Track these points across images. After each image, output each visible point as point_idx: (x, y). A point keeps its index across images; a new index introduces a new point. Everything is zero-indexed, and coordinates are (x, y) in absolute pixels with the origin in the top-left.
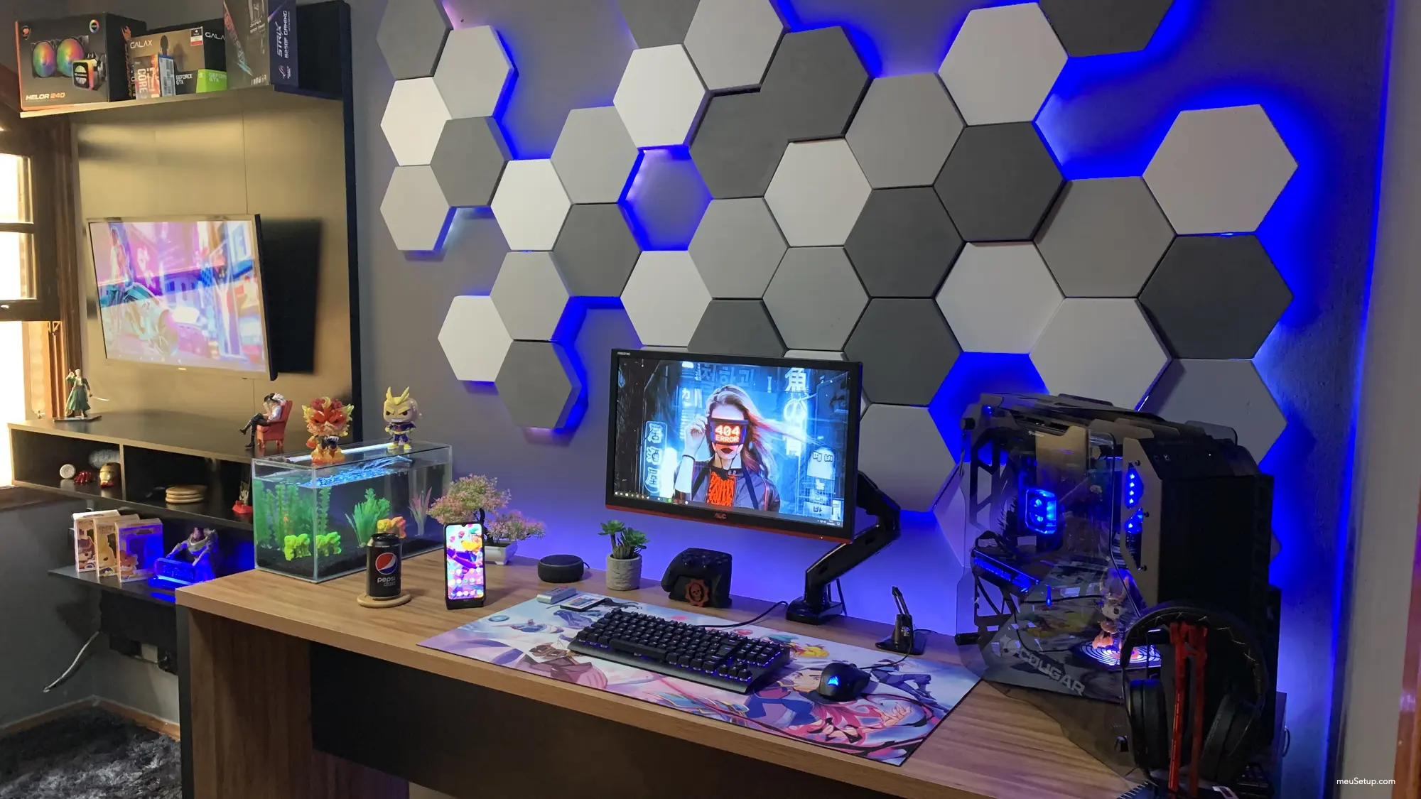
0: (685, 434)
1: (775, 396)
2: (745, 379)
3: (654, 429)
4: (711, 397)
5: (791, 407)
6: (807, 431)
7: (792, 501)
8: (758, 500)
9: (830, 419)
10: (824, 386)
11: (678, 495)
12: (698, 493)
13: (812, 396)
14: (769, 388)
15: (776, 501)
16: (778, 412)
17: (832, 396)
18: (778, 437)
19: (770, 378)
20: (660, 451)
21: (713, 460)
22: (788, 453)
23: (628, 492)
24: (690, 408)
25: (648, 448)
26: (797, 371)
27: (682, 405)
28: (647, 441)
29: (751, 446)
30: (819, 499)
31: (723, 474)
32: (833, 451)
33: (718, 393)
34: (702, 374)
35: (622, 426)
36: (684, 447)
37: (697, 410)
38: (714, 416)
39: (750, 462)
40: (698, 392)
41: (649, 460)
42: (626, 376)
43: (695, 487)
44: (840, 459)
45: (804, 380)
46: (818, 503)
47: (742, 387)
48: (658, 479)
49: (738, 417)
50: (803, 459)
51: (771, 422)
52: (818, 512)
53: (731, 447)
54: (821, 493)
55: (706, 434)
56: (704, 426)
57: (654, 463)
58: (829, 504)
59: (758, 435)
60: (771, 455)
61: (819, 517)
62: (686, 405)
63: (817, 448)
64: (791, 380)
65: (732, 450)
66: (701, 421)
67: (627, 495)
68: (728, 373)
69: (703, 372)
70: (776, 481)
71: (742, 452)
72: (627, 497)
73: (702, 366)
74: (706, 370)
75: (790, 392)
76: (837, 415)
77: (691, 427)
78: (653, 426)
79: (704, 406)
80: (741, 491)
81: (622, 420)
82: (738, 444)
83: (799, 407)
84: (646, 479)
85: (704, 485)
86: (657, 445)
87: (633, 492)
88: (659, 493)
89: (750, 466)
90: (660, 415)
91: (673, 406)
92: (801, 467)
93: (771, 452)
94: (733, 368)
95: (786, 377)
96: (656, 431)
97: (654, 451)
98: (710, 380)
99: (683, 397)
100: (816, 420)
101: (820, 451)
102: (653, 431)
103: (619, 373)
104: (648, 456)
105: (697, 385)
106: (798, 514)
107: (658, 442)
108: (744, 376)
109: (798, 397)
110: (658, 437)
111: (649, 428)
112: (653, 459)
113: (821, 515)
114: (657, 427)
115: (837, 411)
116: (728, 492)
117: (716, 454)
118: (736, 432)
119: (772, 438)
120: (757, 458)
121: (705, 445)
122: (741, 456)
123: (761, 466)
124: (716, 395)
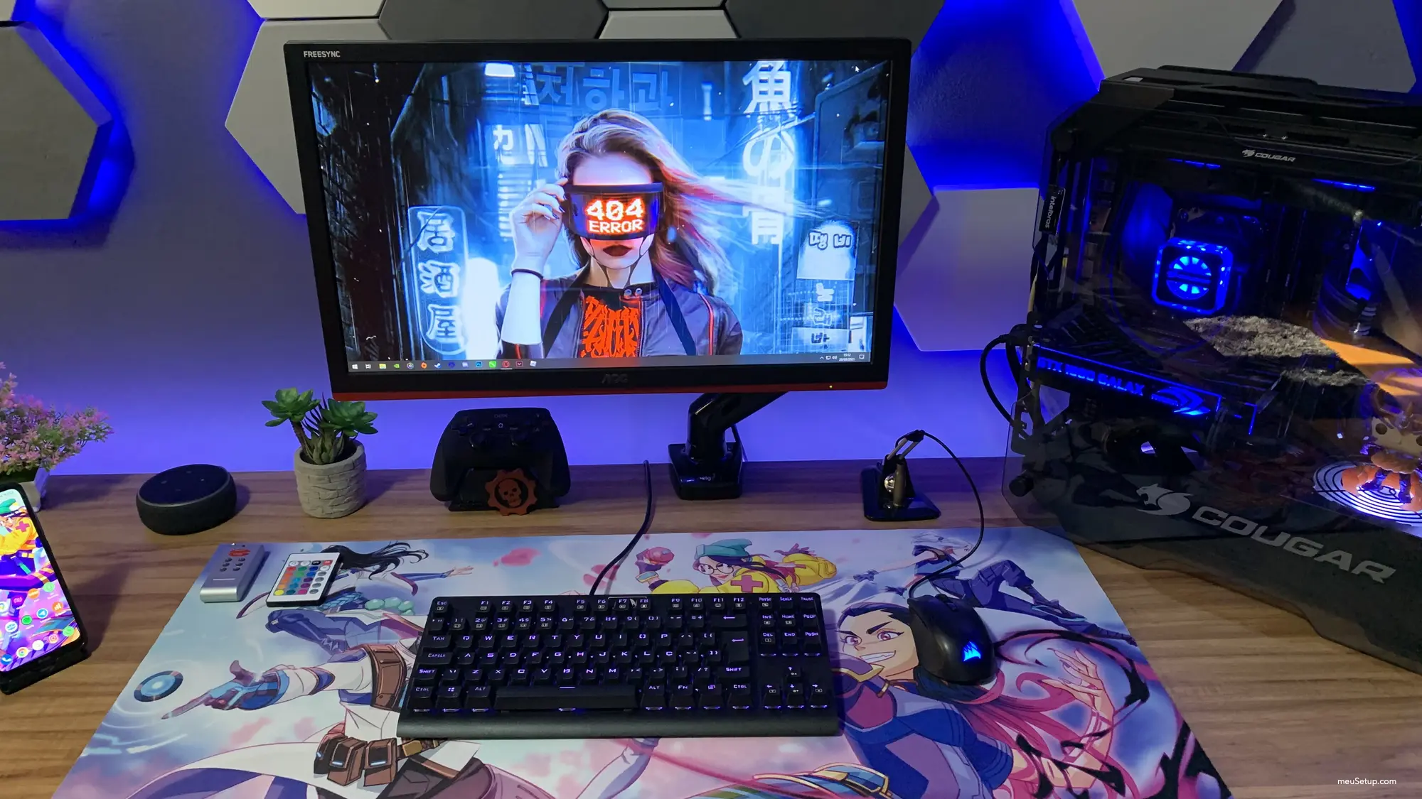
0: (512, 227)
1: (722, 125)
2: (647, 93)
3: (431, 222)
4: (569, 140)
5: (761, 144)
6: (797, 192)
7: (768, 329)
8: (694, 335)
9: (844, 163)
10: (831, 97)
11: (509, 351)
12: (558, 340)
13: (803, 121)
14: (707, 111)
15: (733, 334)
16: (730, 159)
17: (850, 117)
19: (707, 88)
20: (454, 269)
21: (587, 273)
22: (755, 241)
23: (383, 358)
24: (517, 169)
25: (420, 265)
26: (769, 69)
27: (495, 163)
28: (417, 249)
29: (671, 235)
30: (822, 319)
31: (612, 298)
32: (853, 226)
33: (584, 131)
34: (539, 90)
35: (343, 224)
36: (513, 253)
37: (536, 172)
38: (578, 182)
39: (674, 268)
40: (532, 132)
41: (430, 289)
42: (335, 109)
43: (550, 329)
44: (866, 240)
45: (786, 87)
46: (821, 327)
47: (640, 113)
48: (457, 324)
49: (637, 177)
50: (786, 250)
51: (715, 182)
52: (822, 343)
53: (626, 243)
54: (827, 307)
55: (564, 221)
56: (556, 206)
57: (443, 295)
58: (843, 324)
59: (687, 213)
60: (718, 247)
61: (823, 351)
62: (507, 161)
63: (818, 223)
64: (757, 88)
65: (627, 249)
66: (549, 194)
67: (383, 366)
68: (605, 84)
69: (540, 87)
70: (732, 298)
71: (652, 251)
72: (383, 371)
73: (537, 71)
74: (549, 81)
75: (756, 113)
76: (859, 154)
77: (521, 209)
78: (425, 217)
79: (552, 160)
80: (654, 328)
81: (342, 210)
82: (643, 234)
83: (776, 145)
84: (425, 330)
85: (569, 326)
86: (440, 257)
87: (396, 358)
88: (463, 354)
89: (670, 276)
90: (441, 190)
91: (473, 167)
92: (784, 265)
93: (719, 241)
94: (616, 73)
95: (746, 83)
96: (435, 227)
97: (439, 270)
98: (562, 103)
99: (496, 146)
100: (814, 168)
101: (824, 229)
102: (428, 228)
103: (314, 100)
104: (425, 281)
105: (530, 116)
106: (780, 352)
107: (444, 249)
108: (646, 87)
109: (774, 125)
110: (445, 239)
111: (418, 223)
112: (438, 285)
113: (825, 347)
114: (438, 218)
115: (860, 145)
116: (626, 331)
117: (592, 259)
118: (634, 209)
119: (719, 213)
120: (687, 257)
121: (564, 243)
122: (651, 257)
123: (696, 272)
124: (580, 135)
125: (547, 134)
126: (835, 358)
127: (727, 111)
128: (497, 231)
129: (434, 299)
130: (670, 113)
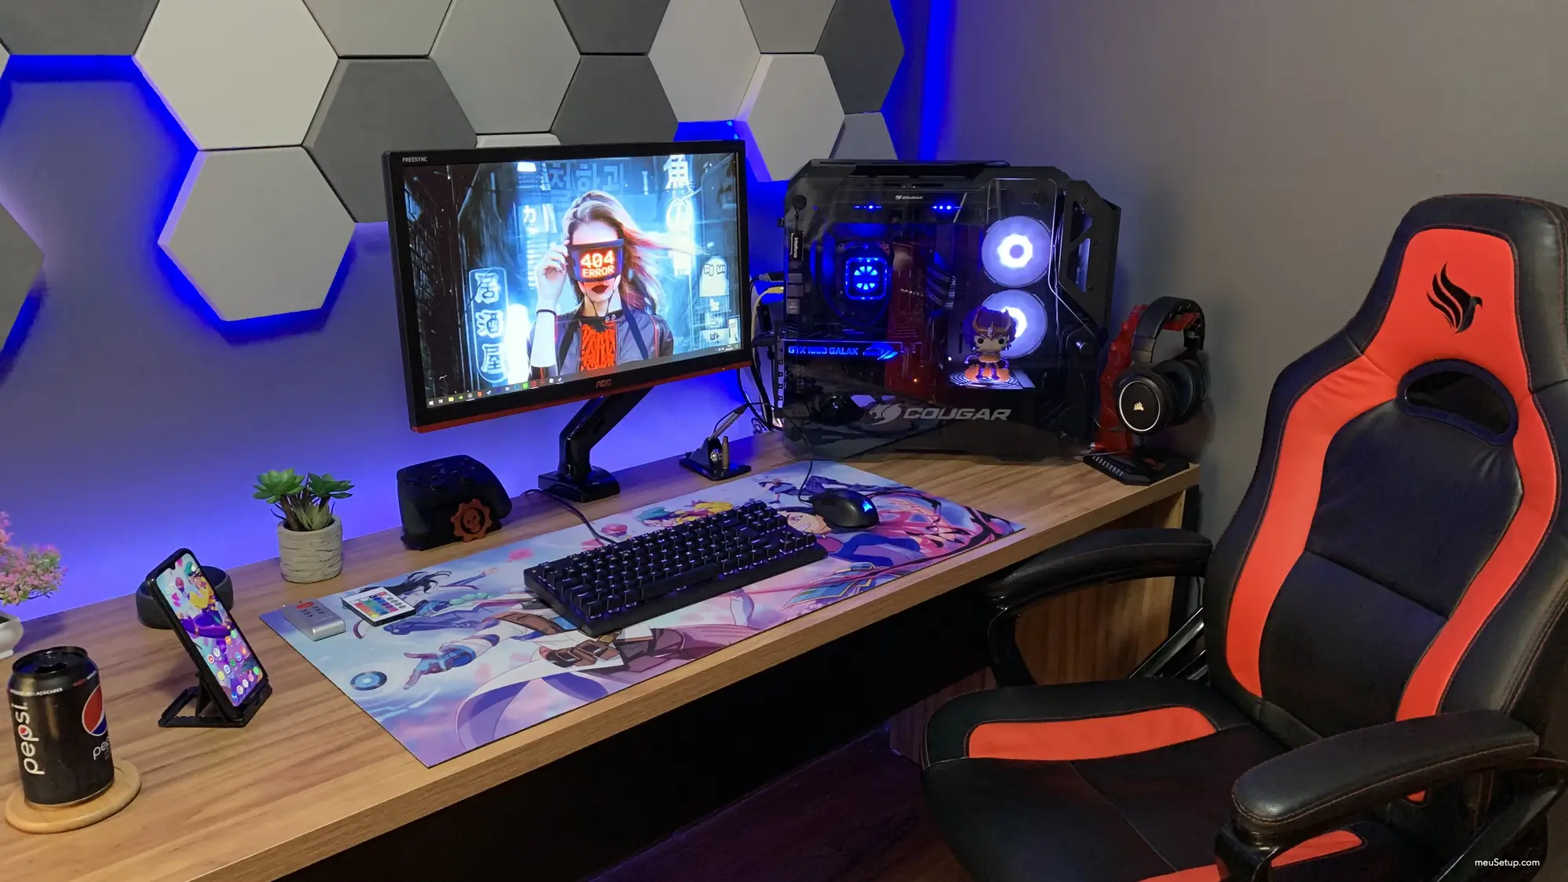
0: (536, 278)
1: (654, 196)
2: (613, 178)
3: (485, 280)
4: (569, 213)
5: (675, 209)
6: (696, 239)
7: (686, 334)
9: (719, 218)
10: (708, 177)
11: (536, 373)
13: (697, 192)
14: (646, 188)
15: (669, 340)
16: (660, 218)
18: (664, 255)
19: (645, 173)
20: (499, 314)
21: (583, 307)
22: (676, 274)
23: (451, 394)
24: (539, 236)
25: (478, 314)
26: (677, 160)
27: (525, 232)
28: (475, 302)
29: (631, 275)
30: (714, 323)
31: (597, 323)
32: (726, 259)
33: (577, 206)
34: (550, 180)
35: (424, 288)
36: (537, 298)
37: (550, 237)
39: (633, 298)
40: (548, 209)
41: (483, 332)
42: (419, 201)
43: (562, 352)
44: (733, 267)
45: (686, 171)
46: (714, 329)
47: (610, 192)
48: (502, 357)
49: (608, 235)
50: (693, 278)
51: (651, 236)
52: (716, 340)
53: (605, 283)
54: (716, 315)
55: (567, 271)
57: (492, 336)
58: (726, 325)
59: (639, 258)
60: (657, 281)
61: (717, 345)
62: (532, 231)
63: (708, 259)
64: (671, 172)
66: (558, 252)
67: (451, 399)
68: (588, 173)
69: (551, 177)
70: (666, 314)
71: (620, 287)
72: (450, 404)
73: (549, 167)
74: (555, 173)
75: (671, 189)
76: (726, 212)
77: (541, 265)
78: (480, 277)
80: (624, 342)
81: (424, 277)
82: (614, 276)
83: (683, 209)
84: (481, 364)
85: (573, 349)
86: (492, 306)
87: (461, 391)
88: (506, 380)
89: (632, 303)
90: (490, 256)
91: (511, 237)
92: (693, 288)
93: (657, 276)
94: (595, 166)
95: (665, 169)
96: (487, 283)
97: (489, 317)
98: (564, 188)
99: (525, 221)
100: (704, 222)
101: (710, 262)
102: (482, 285)
103: (406, 195)
104: (479, 326)
105: (546, 197)
106: (695, 349)
107: (493, 300)
108: (612, 174)
109: (680, 196)
110: (493, 292)
111: (476, 281)
112: (489, 329)
113: (718, 342)
114: (489, 277)
115: (726, 206)
116: (608, 346)
117: (586, 296)
118: (609, 258)
119: (657, 257)
120: (639, 289)
121: (569, 289)
122: (620, 292)
123: (646, 299)
124: (575, 210)
125: (556, 210)
126: (723, 349)
127: (657, 188)
128: (527, 283)
129: (487, 340)
130: (627, 191)
